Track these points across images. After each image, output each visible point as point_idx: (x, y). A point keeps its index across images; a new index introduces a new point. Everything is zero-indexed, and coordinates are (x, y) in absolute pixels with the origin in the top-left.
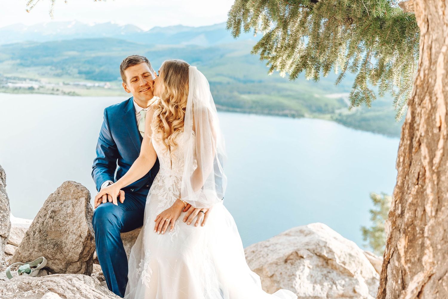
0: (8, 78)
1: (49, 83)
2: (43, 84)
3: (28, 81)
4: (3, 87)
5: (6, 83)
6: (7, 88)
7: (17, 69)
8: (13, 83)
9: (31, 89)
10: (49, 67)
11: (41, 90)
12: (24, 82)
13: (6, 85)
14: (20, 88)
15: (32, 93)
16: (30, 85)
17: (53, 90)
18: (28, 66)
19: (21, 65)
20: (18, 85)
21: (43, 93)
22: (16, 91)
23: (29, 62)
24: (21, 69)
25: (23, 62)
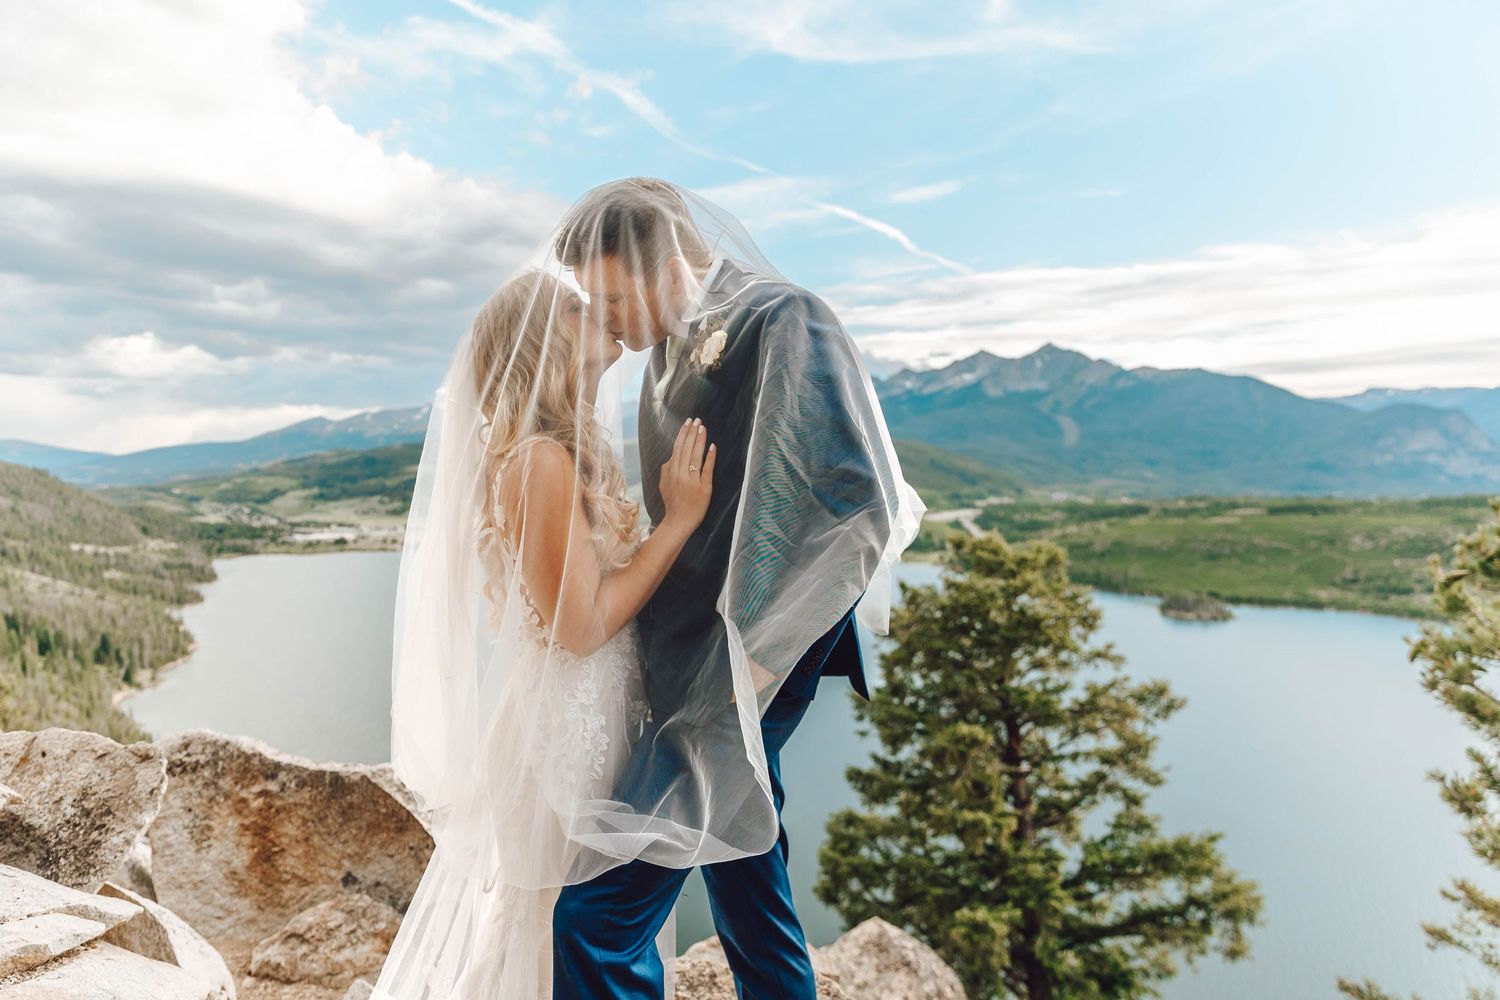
0: (293, 525)
1: (378, 529)
2: (365, 530)
3: (334, 527)
4: (284, 543)
5: (290, 535)
6: (292, 544)
7: (313, 506)
8: (304, 533)
9: (341, 543)
10: (376, 498)
11: (361, 544)
12: (326, 530)
13: (288, 539)
14: (318, 542)
15: (342, 550)
16: (338, 536)
17: (385, 541)
18: (336, 498)
19: (321, 497)
20: (315, 536)
21: (364, 550)
22: (310, 549)
23: (336, 491)
24: (320, 506)
25: (325, 491)
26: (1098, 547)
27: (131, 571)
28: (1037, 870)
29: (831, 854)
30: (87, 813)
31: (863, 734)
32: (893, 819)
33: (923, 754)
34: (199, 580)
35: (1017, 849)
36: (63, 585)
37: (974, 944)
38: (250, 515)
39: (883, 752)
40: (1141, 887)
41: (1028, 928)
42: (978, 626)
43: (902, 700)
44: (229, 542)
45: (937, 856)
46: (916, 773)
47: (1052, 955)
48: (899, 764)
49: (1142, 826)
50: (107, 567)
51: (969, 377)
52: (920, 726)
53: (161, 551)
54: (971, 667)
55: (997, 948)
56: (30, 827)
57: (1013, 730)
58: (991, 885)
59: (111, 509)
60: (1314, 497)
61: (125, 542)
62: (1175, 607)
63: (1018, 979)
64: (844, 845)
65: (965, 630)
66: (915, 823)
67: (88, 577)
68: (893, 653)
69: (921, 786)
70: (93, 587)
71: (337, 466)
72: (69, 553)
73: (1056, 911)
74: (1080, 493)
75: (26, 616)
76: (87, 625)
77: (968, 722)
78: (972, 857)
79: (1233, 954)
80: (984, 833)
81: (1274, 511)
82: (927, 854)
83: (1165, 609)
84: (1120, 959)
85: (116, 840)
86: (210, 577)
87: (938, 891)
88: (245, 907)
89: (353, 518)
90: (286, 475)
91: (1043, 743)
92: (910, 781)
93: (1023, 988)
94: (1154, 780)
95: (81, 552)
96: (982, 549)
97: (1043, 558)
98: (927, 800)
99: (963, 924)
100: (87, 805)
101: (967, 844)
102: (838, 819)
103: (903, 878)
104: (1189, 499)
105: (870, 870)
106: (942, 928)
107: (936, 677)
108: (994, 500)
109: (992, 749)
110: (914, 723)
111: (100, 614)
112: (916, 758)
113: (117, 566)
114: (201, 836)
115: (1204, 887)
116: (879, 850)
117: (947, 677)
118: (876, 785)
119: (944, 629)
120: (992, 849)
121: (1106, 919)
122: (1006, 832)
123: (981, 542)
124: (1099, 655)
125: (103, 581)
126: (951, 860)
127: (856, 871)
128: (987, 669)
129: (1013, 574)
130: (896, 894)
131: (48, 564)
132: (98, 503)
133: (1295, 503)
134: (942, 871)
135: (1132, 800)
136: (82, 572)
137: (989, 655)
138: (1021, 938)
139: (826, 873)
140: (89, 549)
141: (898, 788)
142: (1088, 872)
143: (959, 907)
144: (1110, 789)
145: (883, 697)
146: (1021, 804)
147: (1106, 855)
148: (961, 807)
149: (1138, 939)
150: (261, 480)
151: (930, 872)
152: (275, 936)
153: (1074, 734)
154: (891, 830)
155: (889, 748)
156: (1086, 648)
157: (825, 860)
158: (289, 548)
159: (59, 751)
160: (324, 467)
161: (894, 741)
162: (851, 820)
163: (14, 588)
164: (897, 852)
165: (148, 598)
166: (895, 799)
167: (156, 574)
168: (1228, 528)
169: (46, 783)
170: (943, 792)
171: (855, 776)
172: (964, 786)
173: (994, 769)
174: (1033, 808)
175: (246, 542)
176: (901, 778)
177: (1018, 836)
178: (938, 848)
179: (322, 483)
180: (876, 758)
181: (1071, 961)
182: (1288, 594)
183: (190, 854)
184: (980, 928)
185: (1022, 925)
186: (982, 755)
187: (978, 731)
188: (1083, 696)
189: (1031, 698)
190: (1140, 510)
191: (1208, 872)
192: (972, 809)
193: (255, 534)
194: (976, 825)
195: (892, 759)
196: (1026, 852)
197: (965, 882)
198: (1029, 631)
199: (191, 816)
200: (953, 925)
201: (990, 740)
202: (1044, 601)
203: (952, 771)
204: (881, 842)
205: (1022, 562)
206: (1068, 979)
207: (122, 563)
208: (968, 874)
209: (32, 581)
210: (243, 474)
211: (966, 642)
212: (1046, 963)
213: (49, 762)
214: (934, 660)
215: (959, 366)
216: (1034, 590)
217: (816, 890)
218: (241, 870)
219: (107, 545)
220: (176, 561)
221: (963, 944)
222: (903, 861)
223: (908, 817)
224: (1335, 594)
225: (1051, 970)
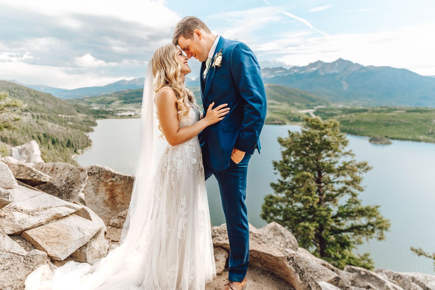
0: (117, 110)
2: (137, 112)
3: (128, 111)
4: (115, 115)
5: (117, 113)
6: (117, 116)
7: (122, 105)
8: (121, 113)
9: (130, 116)
11: (136, 116)
12: (126, 112)
13: (116, 114)
14: (124, 115)
15: (131, 118)
16: (129, 114)
18: (129, 103)
19: (125, 103)
20: (123, 114)
21: (137, 118)
22: (122, 117)
23: (129, 101)
24: (124, 105)
25: (126, 101)
26: (351, 122)
27: (75, 122)
28: (324, 213)
29: (265, 206)
30: (68, 183)
31: (276, 174)
32: (283, 198)
33: (293, 180)
34: (93, 125)
35: (319, 207)
36: (57, 126)
37: (305, 232)
38: (106, 107)
39: (281, 179)
40: (355, 219)
41: (321, 229)
42: (311, 144)
43: (287, 165)
44: (100, 115)
45: (296, 208)
46: (290, 185)
47: (327, 236)
48: (286, 182)
49: (356, 202)
50: (68, 121)
51: (314, 69)
52: (292, 172)
53: (82, 117)
54: (308, 156)
55: (311, 233)
56: (55, 187)
57: (320, 174)
58: (311, 217)
59: (69, 105)
60: (422, 107)
61: (73, 114)
62: (374, 140)
63: (317, 242)
64: (269, 204)
65: (307, 145)
66: (290, 199)
67: (64, 124)
68: (286, 151)
69: (292, 189)
70: (65, 127)
71: (129, 94)
72: (58, 117)
73: (329, 224)
74: (346, 105)
75: (48, 134)
76: (64, 137)
77: (306, 171)
78: (306, 209)
79: (380, 239)
80: (309, 202)
81: (408, 111)
82: (293, 207)
83: (371, 141)
84: (347, 239)
85: (76, 190)
86: (95, 124)
87: (295, 217)
88: (108, 209)
89: (133, 109)
90: (115, 96)
91: (329, 178)
92: (289, 187)
93: (318, 245)
94: (361, 190)
95: (61, 117)
96: (314, 121)
97: (332, 125)
98: (293, 193)
99: (302, 226)
100: (69, 181)
101: (304, 205)
102: (267, 197)
103: (285, 213)
104: (381, 107)
105: (276, 211)
106: (296, 227)
107: (298, 158)
108: (320, 107)
109: (313, 179)
110: (291, 171)
111: (67, 133)
112: (291, 181)
113: (71, 121)
114: (96, 191)
115: (373, 220)
116: (279, 206)
117: (301, 158)
118: (279, 188)
119: (301, 145)
120: (312, 207)
121: (343, 228)
122: (316, 202)
123: (314, 119)
124: (347, 153)
125: (67, 125)
126: (300, 209)
127: (272, 211)
128: (313, 157)
129: (323, 129)
130: (283, 218)
131: (53, 120)
132: (65, 103)
133: (415, 109)
134: (297, 212)
135: (354, 195)
136: (62, 122)
137: (314, 152)
138: (318, 231)
139: (264, 211)
140: (63, 116)
141: (285, 189)
142: (339, 214)
143: (301, 222)
144: (347, 192)
145: (282, 163)
146: (321, 195)
147: (345, 210)
148: (303, 195)
149: (353, 233)
150: (108, 98)
151: (293, 212)
152: (116, 217)
153: (338, 176)
154: (282, 201)
155: (283, 178)
156: (343, 151)
157: (264, 208)
158: (116, 117)
159: (61, 168)
160: (125, 94)
161: (285, 176)
162: (271, 197)
163: (45, 126)
164: (284, 207)
165: (80, 130)
166: (284, 192)
167: (81, 123)
168: (393, 116)
169: (58, 175)
170: (298, 191)
171: (273, 185)
172: (304, 189)
173: (313, 185)
174: (324, 196)
175: (105, 115)
176: (286, 186)
177: (319, 204)
178: (296, 206)
179: (125, 99)
180: (279, 180)
181: (332, 238)
182: (410, 137)
183: (94, 195)
184: (306, 228)
185: (319, 228)
186: (310, 181)
187: (309, 174)
188: (342, 165)
189: (326, 165)
190: (365, 111)
191: (375, 216)
192: (306, 195)
193: (107, 113)
194: (307, 200)
195: (284, 181)
196: (321, 208)
197: (303, 215)
198: (326, 145)
199: (94, 186)
200: (299, 227)
201: (313, 177)
202: (332, 137)
203: (301, 185)
204: (279, 203)
205: (326, 126)
206: (331, 243)
207: (72, 120)
208: (304, 213)
209: (49, 125)
210: (103, 96)
211: (307, 148)
212: (325, 238)
213: (58, 171)
214: (298, 153)
215: (311, 65)
216: (329, 134)
217: (261, 216)
218: (107, 200)
219: (68, 115)
220: (86, 120)
221: (302, 232)
222: (286, 209)
223: (288, 197)
224: (426, 137)
225: (326, 240)
